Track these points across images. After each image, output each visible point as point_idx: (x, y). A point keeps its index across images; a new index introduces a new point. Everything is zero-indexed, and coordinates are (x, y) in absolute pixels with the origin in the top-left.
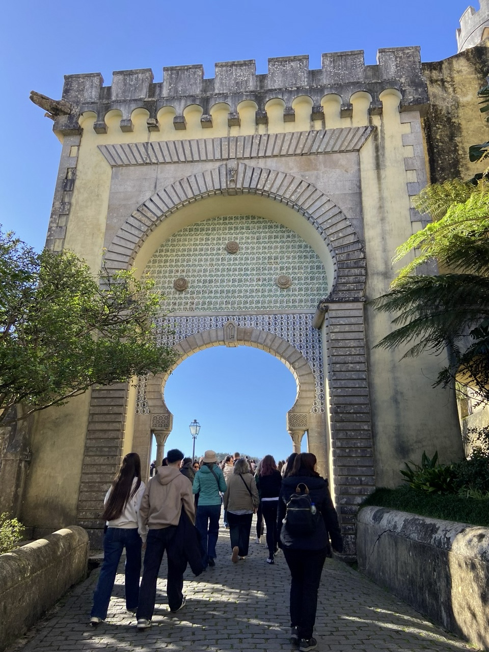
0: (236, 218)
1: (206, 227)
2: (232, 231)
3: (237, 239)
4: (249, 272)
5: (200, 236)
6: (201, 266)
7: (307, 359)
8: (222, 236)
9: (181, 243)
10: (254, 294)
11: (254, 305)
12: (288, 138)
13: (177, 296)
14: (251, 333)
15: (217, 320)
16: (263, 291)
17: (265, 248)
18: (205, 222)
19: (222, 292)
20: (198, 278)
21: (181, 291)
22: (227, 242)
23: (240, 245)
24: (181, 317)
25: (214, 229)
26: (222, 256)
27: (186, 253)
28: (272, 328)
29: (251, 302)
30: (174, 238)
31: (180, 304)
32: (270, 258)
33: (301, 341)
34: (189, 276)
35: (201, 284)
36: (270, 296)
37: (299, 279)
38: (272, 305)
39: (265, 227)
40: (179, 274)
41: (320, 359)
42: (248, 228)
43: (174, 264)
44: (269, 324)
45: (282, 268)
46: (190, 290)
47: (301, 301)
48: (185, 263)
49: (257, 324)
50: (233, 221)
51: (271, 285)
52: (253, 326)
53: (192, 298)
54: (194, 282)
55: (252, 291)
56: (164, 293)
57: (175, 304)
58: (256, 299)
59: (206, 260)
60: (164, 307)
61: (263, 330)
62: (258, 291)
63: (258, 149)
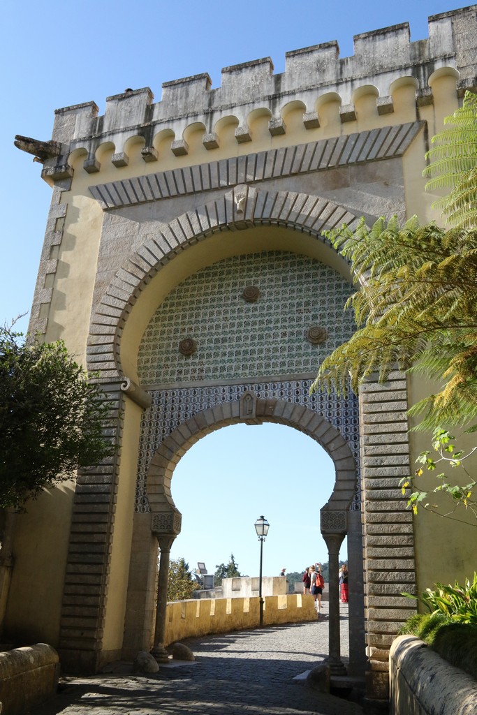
0: (257, 255)
1: (220, 270)
2: (252, 273)
3: (257, 282)
4: (272, 326)
5: (212, 283)
6: (213, 321)
8: (239, 280)
9: (189, 294)
10: (278, 354)
11: (278, 369)
12: (310, 149)
13: (183, 362)
14: (274, 406)
15: (231, 390)
16: (291, 349)
17: (293, 291)
18: (218, 265)
19: (238, 353)
20: (208, 337)
21: (188, 356)
22: (244, 287)
23: (261, 291)
24: (188, 388)
25: (229, 273)
26: (239, 306)
27: (194, 306)
28: (301, 397)
29: (275, 365)
30: (180, 288)
31: (187, 372)
32: (299, 304)
33: (338, 414)
34: (196, 336)
35: (212, 345)
36: (299, 355)
37: (338, 329)
38: (302, 367)
39: (293, 264)
40: (185, 334)
42: (271, 267)
43: (180, 321)
44: (298, 392)
45: (315, 317)
46: (199, 353)
48: (193, 319)
49: (282, 394)
50: (252, 260)
51: (300, 341)
52: (277, 397)
53: (202, 363)
54: (203, 342)
55: (276, 350)
56: (167, 359)
57: (180, 372)
58: (281, 360)
59: (219, 313)
60: (168, 377)
61: (290, 400)
62: (283, 349)
63: (273, 168)
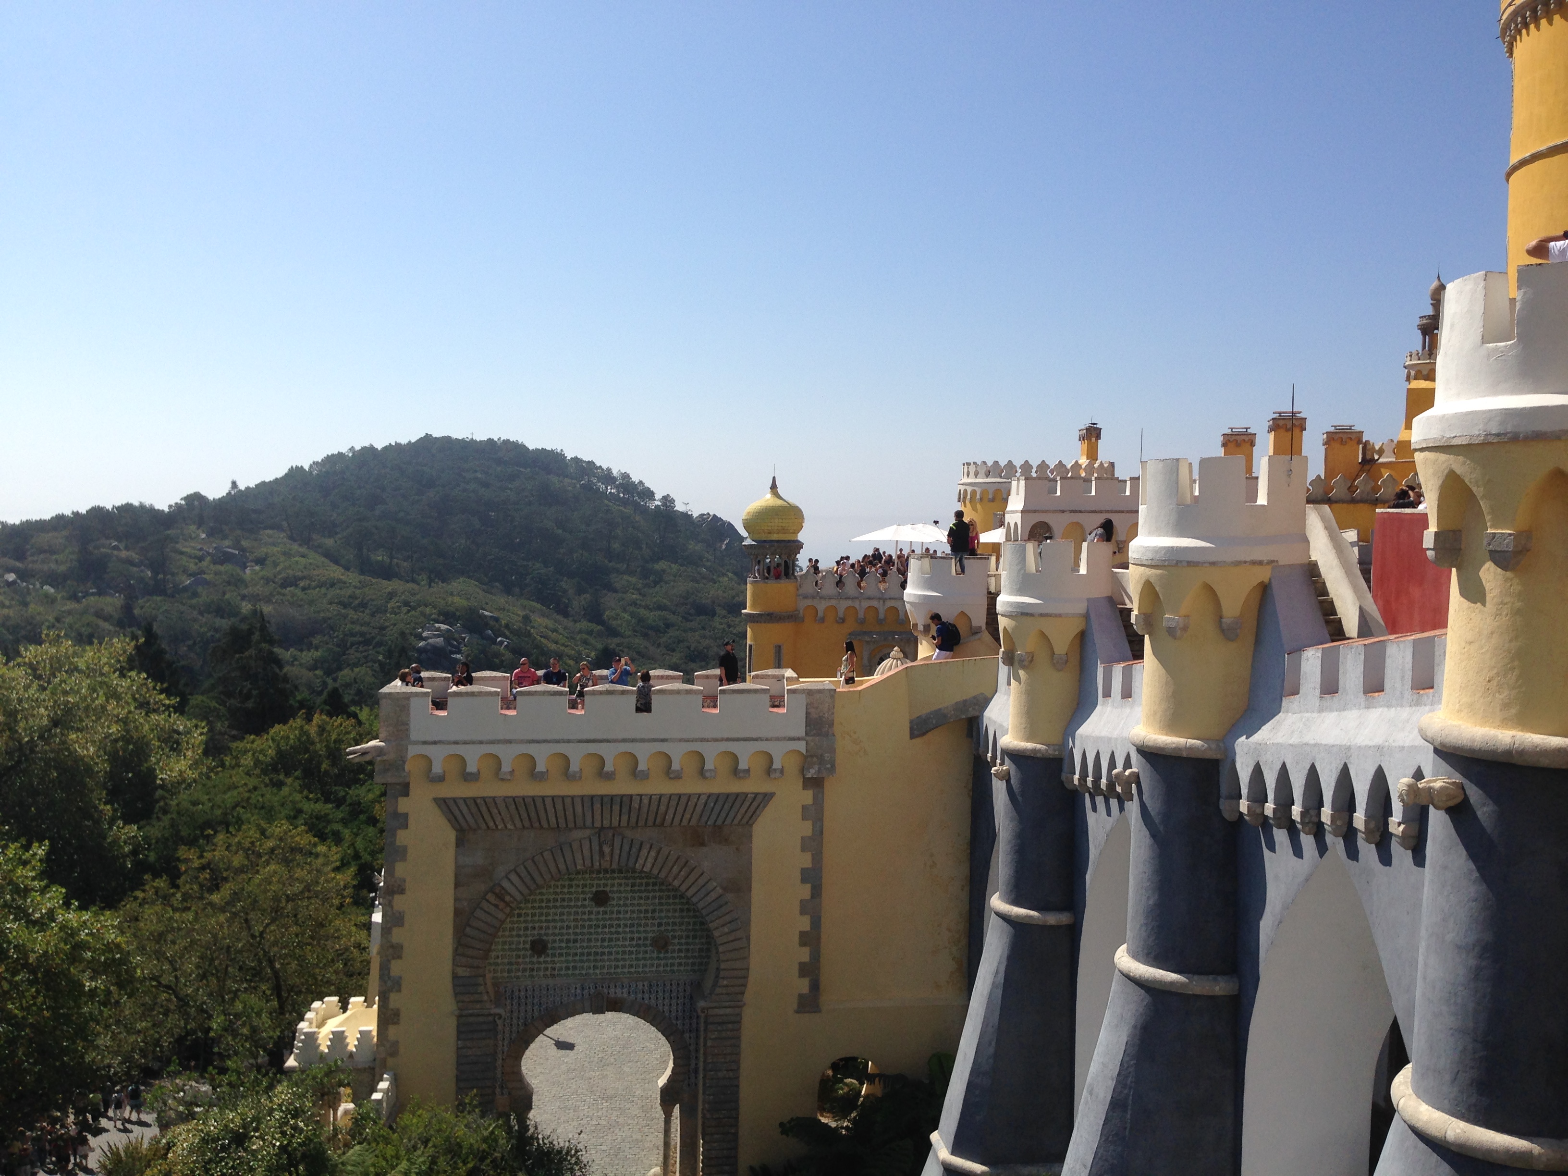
3: (606, 885)
4: (621, 930)
6: (563, 921)
7: (683, 1031)
8: (589, 882)
10: (627, 956)
11: (626, 971)
13: (535, 959)
14: (623, 1004)
15: (583, 988)
16: (638, 952)
17: (641, 898)
20: (559, 937)
21: (539, 956)
22: (594, 889)
23: (610, 895)
24: (541, 985)
26: (589, 909)
27: (543, 904)
28: (646, 996)
29: (623, 967)
31: (539, 969)
32: (646, 911)
33: (677, 1012)
34: (547, 935)
35: (564, 945)
36: (645, 959)
37: (680, 937)
38: (647, 969)
40: (536, 932)
41: (697, 1032)
43: (529, 918)
44: (643, 992)
45: (660, 925)
46: (550, 952)
47: (680, 964)
48: (543, 918)
51: (645, 945)
52: (625, 995)
53: (553, 962)
54: (554, 941)
56: (518, 956)
57: (532, 970)
58: (629, 962)
59: (569, 914)
60: (520, 974)
61: (636, 999)
62: (631, 953)
63: (638, 817)
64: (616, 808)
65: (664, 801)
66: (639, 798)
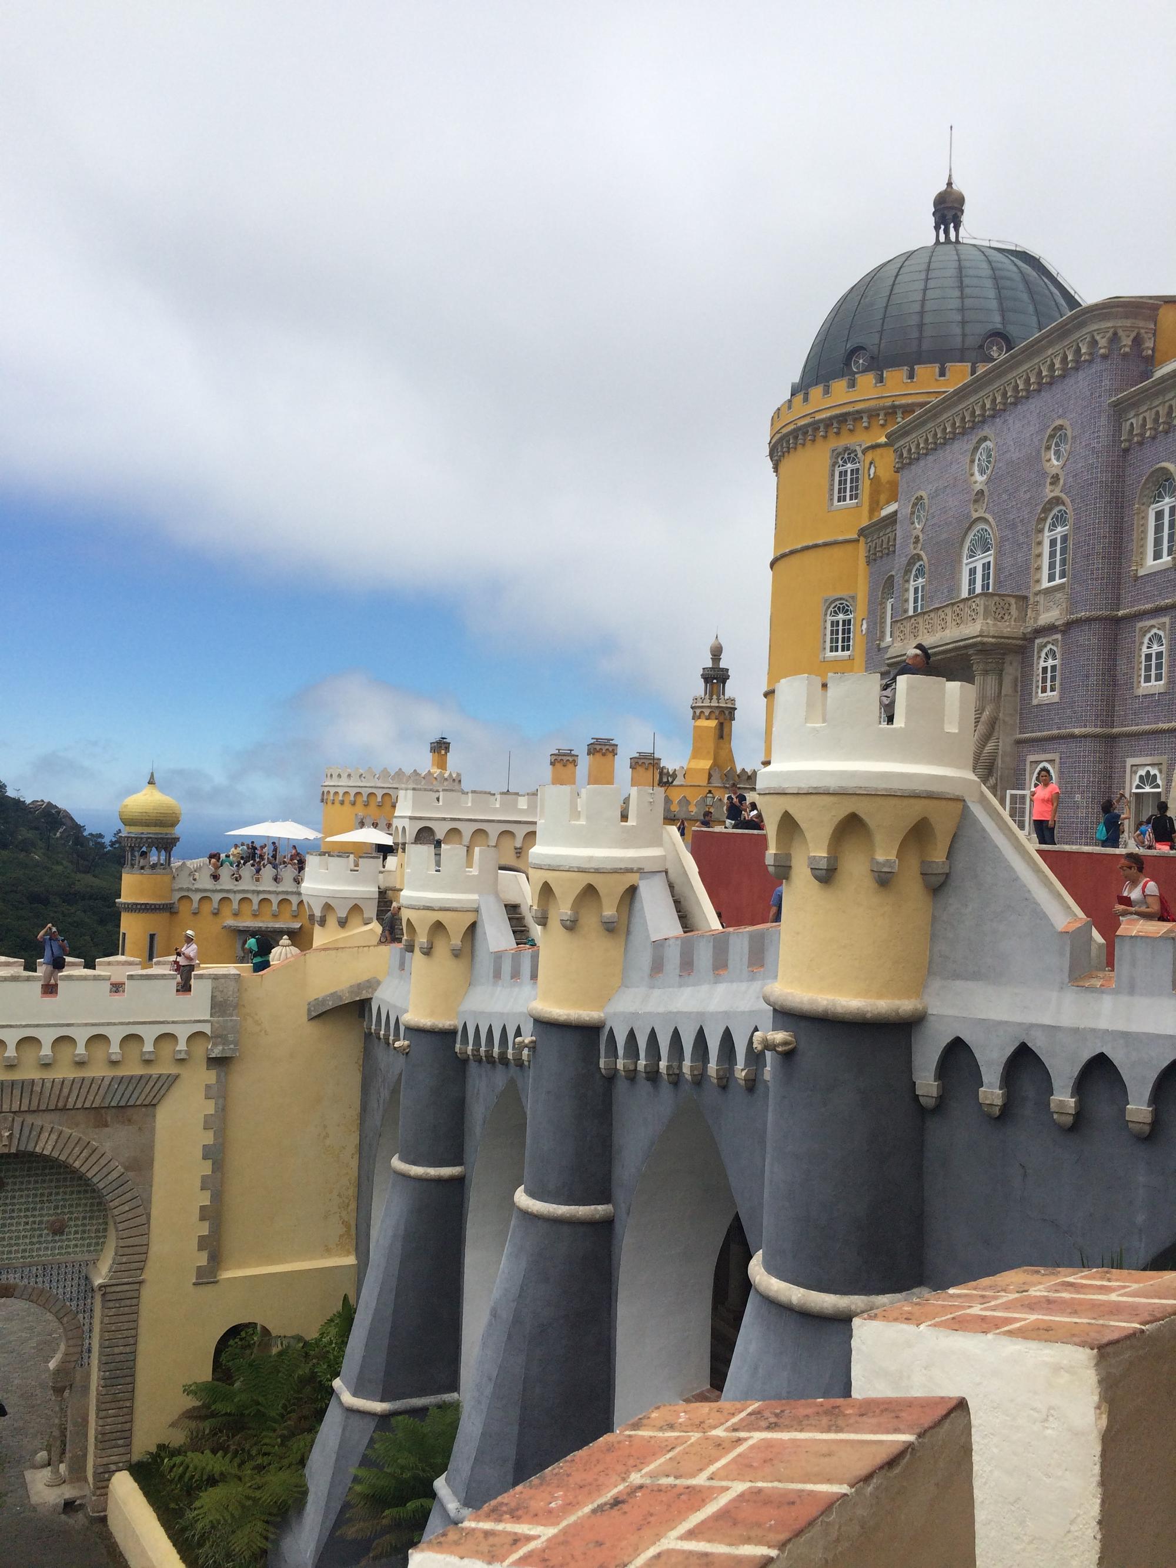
7: (77, 1312)
10: (20, 1241)
11: (19, 1256)
12: (77, 1086)
14: (14, 1287)
16: (32, 1237)
17: (37, 1180)
23: (5, 1180)
28: (40, 1280)
29: (17, 1252)
32: (42, 1195)
33: (71, 1292)
36: (40, 1243)
37: (77, 1219)
38: (42, 1253)
41: (91, 1310)
44: (37, 1276)
45: (57, 1207)
47: (76, 1246)
49: (22, 1277)
51: (40, 1229)
52: (17, 1280)
55: (18, 1238)
58: (22, 1247)
61: (29, 1283)
62: (25, 1237)
63: (40, 1100)
64: (17, 1092)
65: (67, 1084)
66: (41, 1081)
